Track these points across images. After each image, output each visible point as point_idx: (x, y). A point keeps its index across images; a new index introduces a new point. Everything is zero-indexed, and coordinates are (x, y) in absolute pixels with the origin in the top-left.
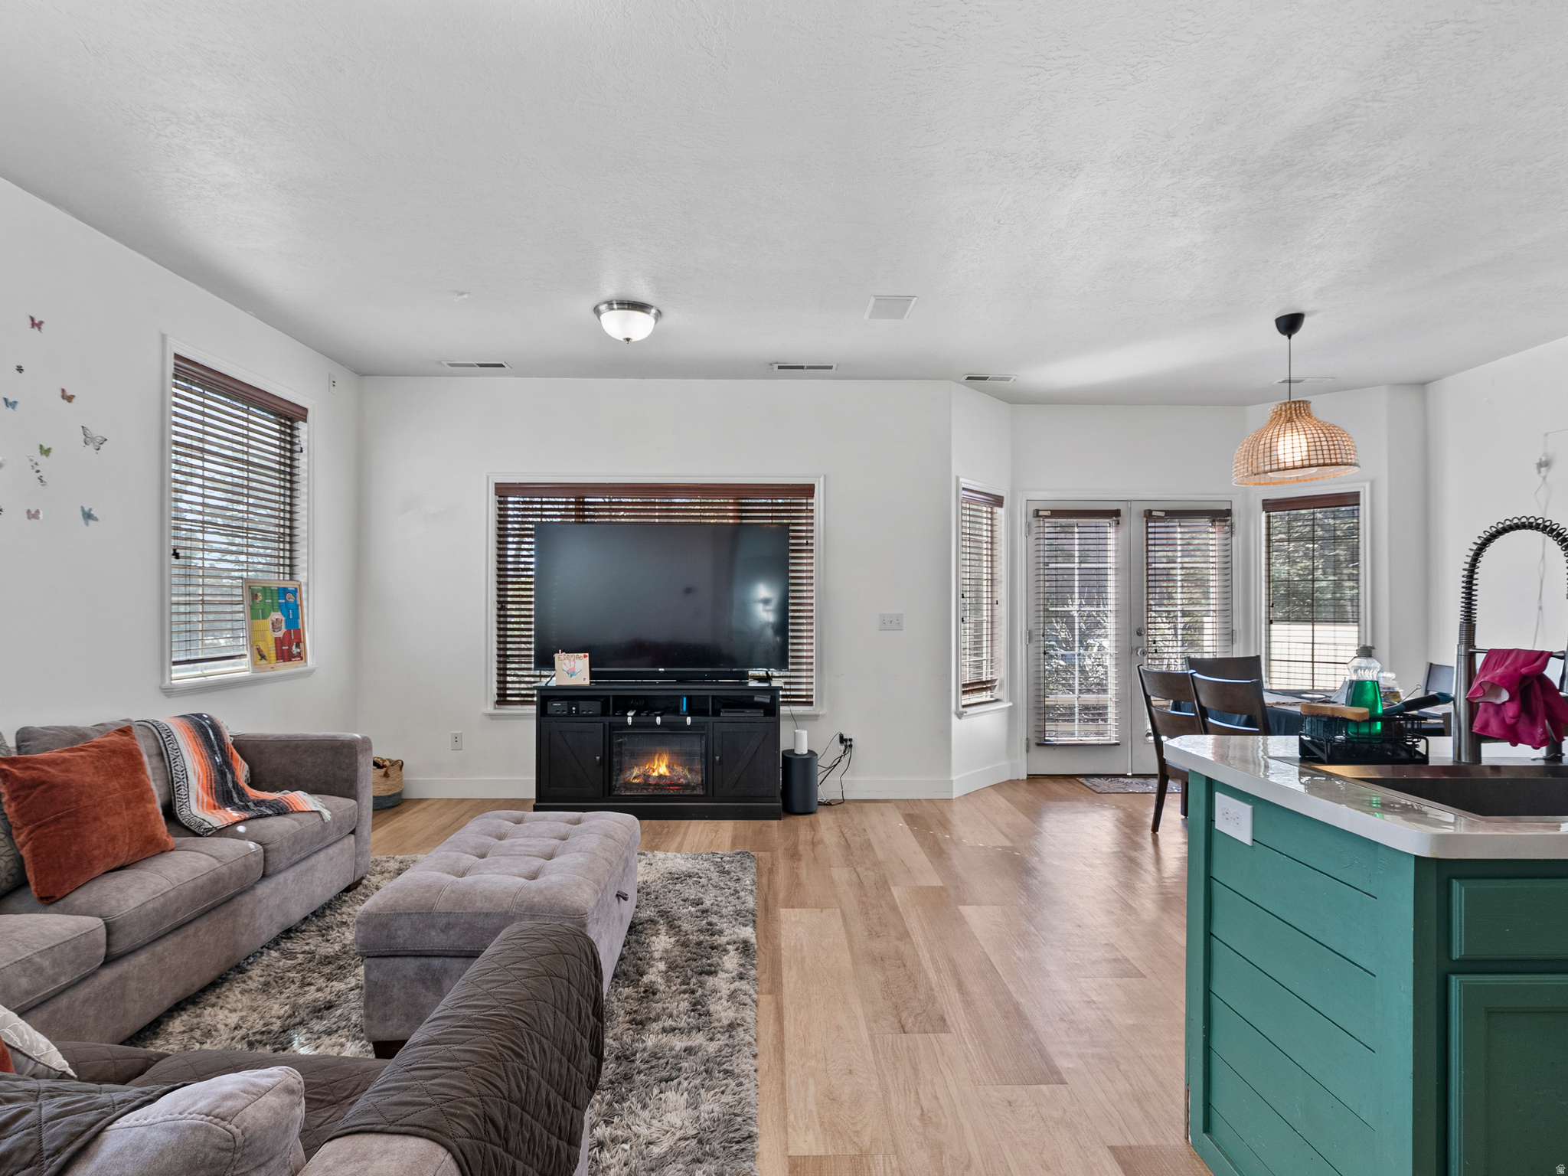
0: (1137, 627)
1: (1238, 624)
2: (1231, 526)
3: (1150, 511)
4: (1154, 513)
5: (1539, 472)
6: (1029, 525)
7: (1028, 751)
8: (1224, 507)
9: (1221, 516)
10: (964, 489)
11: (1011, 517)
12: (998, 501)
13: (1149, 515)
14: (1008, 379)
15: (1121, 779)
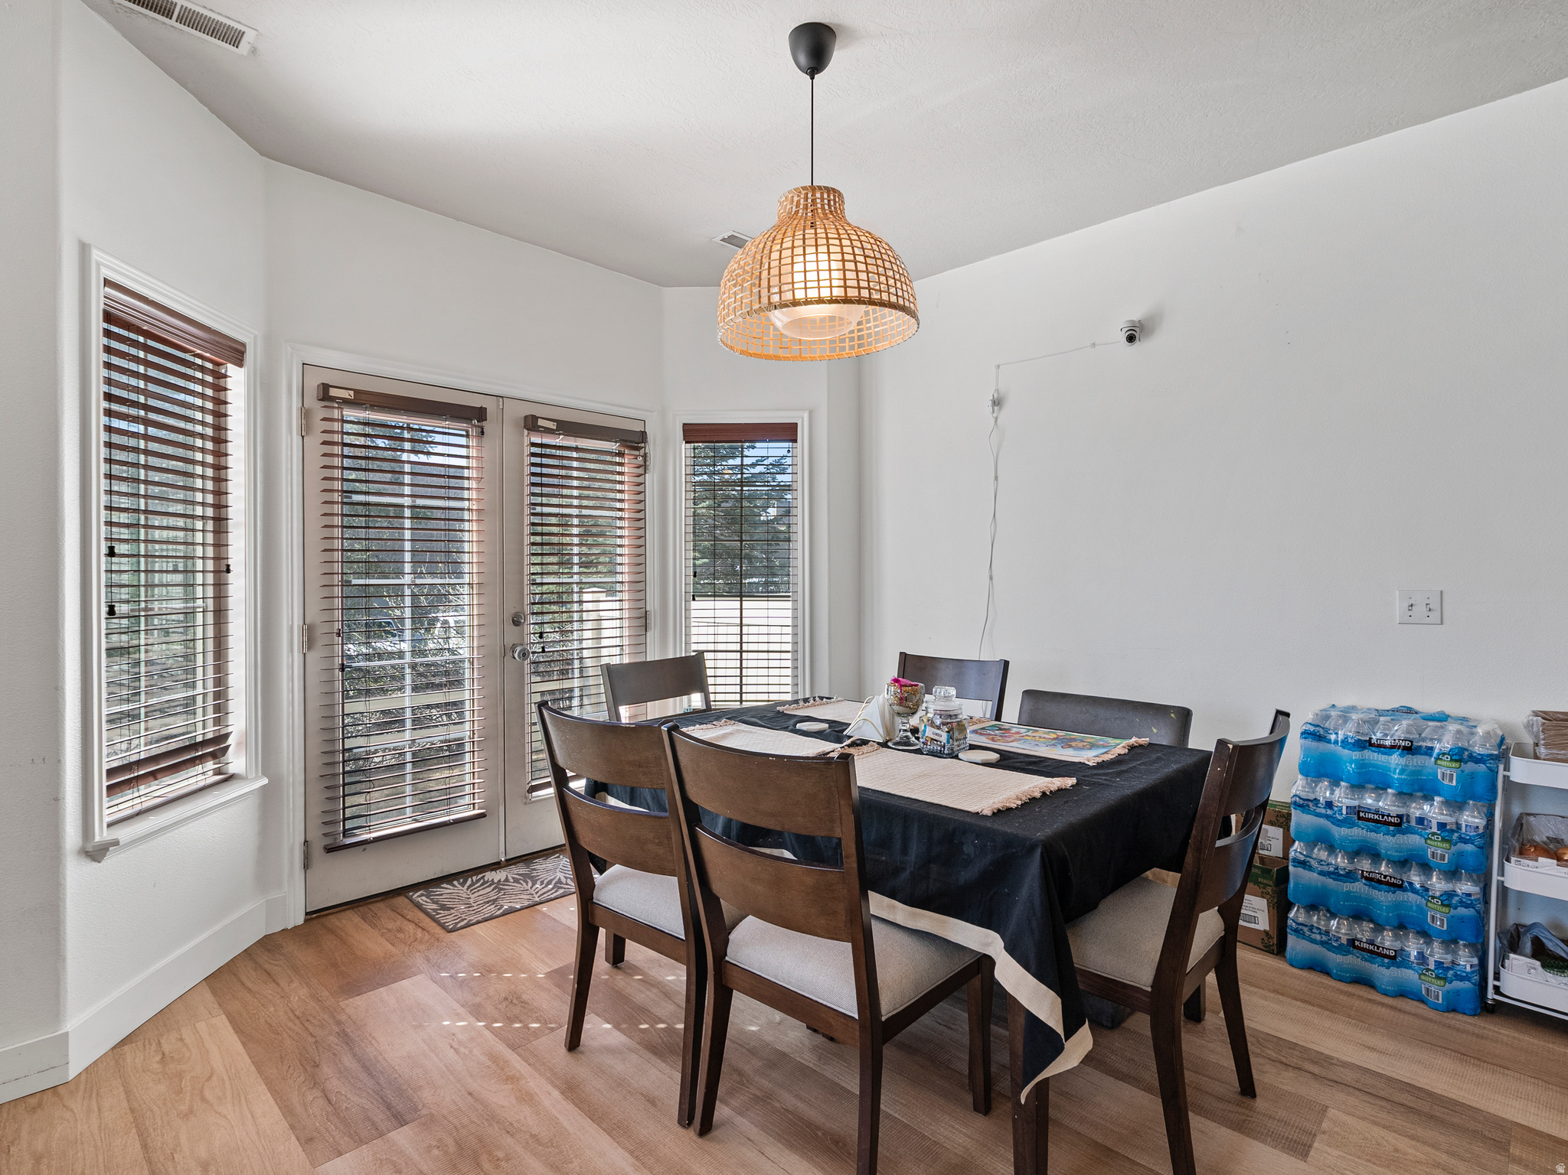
0: (514, 611)
1: (653, 604)
2: (645, 456)
3: (535, 418)
4: (541, 422)
5: (993, 412)
6: (306, 414)
7: (307, 865)
8: (637, 427)
9: (634, 441)
10: (107, 283)
11: (264, 393)
12: (237, 353)
13: (531, 423)
14: (233, 38)
15: (489, 876)
